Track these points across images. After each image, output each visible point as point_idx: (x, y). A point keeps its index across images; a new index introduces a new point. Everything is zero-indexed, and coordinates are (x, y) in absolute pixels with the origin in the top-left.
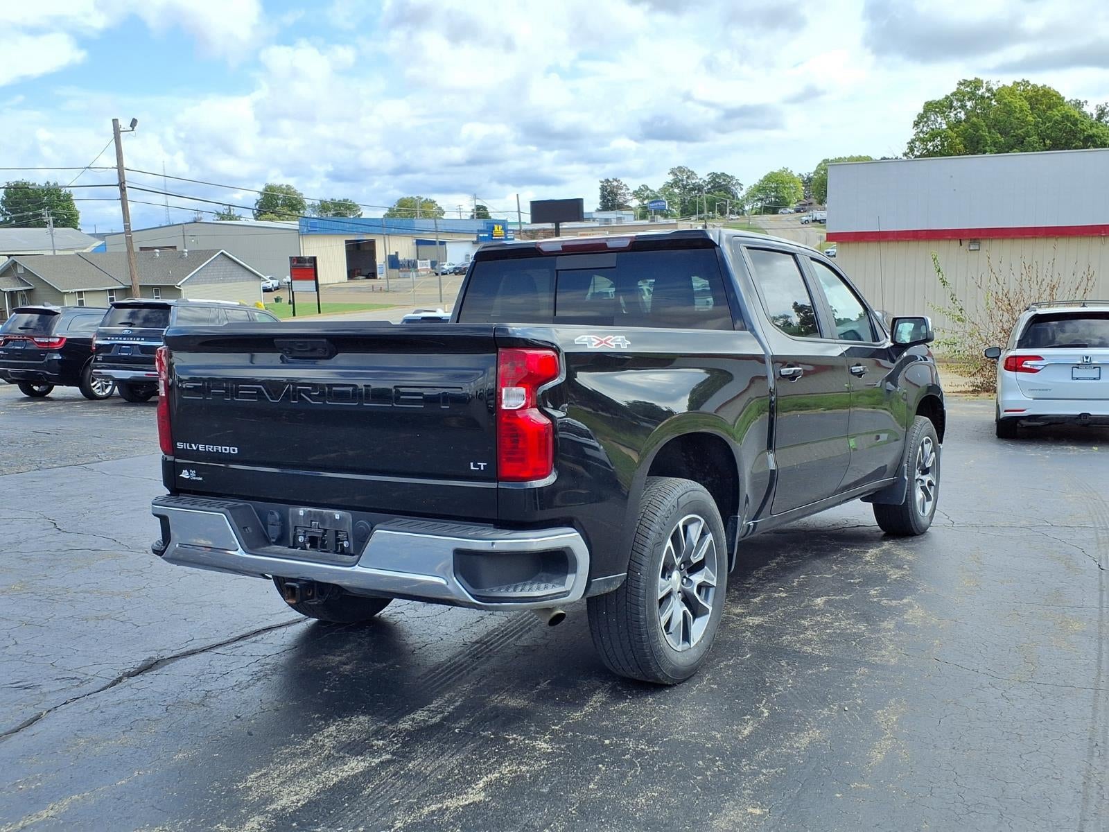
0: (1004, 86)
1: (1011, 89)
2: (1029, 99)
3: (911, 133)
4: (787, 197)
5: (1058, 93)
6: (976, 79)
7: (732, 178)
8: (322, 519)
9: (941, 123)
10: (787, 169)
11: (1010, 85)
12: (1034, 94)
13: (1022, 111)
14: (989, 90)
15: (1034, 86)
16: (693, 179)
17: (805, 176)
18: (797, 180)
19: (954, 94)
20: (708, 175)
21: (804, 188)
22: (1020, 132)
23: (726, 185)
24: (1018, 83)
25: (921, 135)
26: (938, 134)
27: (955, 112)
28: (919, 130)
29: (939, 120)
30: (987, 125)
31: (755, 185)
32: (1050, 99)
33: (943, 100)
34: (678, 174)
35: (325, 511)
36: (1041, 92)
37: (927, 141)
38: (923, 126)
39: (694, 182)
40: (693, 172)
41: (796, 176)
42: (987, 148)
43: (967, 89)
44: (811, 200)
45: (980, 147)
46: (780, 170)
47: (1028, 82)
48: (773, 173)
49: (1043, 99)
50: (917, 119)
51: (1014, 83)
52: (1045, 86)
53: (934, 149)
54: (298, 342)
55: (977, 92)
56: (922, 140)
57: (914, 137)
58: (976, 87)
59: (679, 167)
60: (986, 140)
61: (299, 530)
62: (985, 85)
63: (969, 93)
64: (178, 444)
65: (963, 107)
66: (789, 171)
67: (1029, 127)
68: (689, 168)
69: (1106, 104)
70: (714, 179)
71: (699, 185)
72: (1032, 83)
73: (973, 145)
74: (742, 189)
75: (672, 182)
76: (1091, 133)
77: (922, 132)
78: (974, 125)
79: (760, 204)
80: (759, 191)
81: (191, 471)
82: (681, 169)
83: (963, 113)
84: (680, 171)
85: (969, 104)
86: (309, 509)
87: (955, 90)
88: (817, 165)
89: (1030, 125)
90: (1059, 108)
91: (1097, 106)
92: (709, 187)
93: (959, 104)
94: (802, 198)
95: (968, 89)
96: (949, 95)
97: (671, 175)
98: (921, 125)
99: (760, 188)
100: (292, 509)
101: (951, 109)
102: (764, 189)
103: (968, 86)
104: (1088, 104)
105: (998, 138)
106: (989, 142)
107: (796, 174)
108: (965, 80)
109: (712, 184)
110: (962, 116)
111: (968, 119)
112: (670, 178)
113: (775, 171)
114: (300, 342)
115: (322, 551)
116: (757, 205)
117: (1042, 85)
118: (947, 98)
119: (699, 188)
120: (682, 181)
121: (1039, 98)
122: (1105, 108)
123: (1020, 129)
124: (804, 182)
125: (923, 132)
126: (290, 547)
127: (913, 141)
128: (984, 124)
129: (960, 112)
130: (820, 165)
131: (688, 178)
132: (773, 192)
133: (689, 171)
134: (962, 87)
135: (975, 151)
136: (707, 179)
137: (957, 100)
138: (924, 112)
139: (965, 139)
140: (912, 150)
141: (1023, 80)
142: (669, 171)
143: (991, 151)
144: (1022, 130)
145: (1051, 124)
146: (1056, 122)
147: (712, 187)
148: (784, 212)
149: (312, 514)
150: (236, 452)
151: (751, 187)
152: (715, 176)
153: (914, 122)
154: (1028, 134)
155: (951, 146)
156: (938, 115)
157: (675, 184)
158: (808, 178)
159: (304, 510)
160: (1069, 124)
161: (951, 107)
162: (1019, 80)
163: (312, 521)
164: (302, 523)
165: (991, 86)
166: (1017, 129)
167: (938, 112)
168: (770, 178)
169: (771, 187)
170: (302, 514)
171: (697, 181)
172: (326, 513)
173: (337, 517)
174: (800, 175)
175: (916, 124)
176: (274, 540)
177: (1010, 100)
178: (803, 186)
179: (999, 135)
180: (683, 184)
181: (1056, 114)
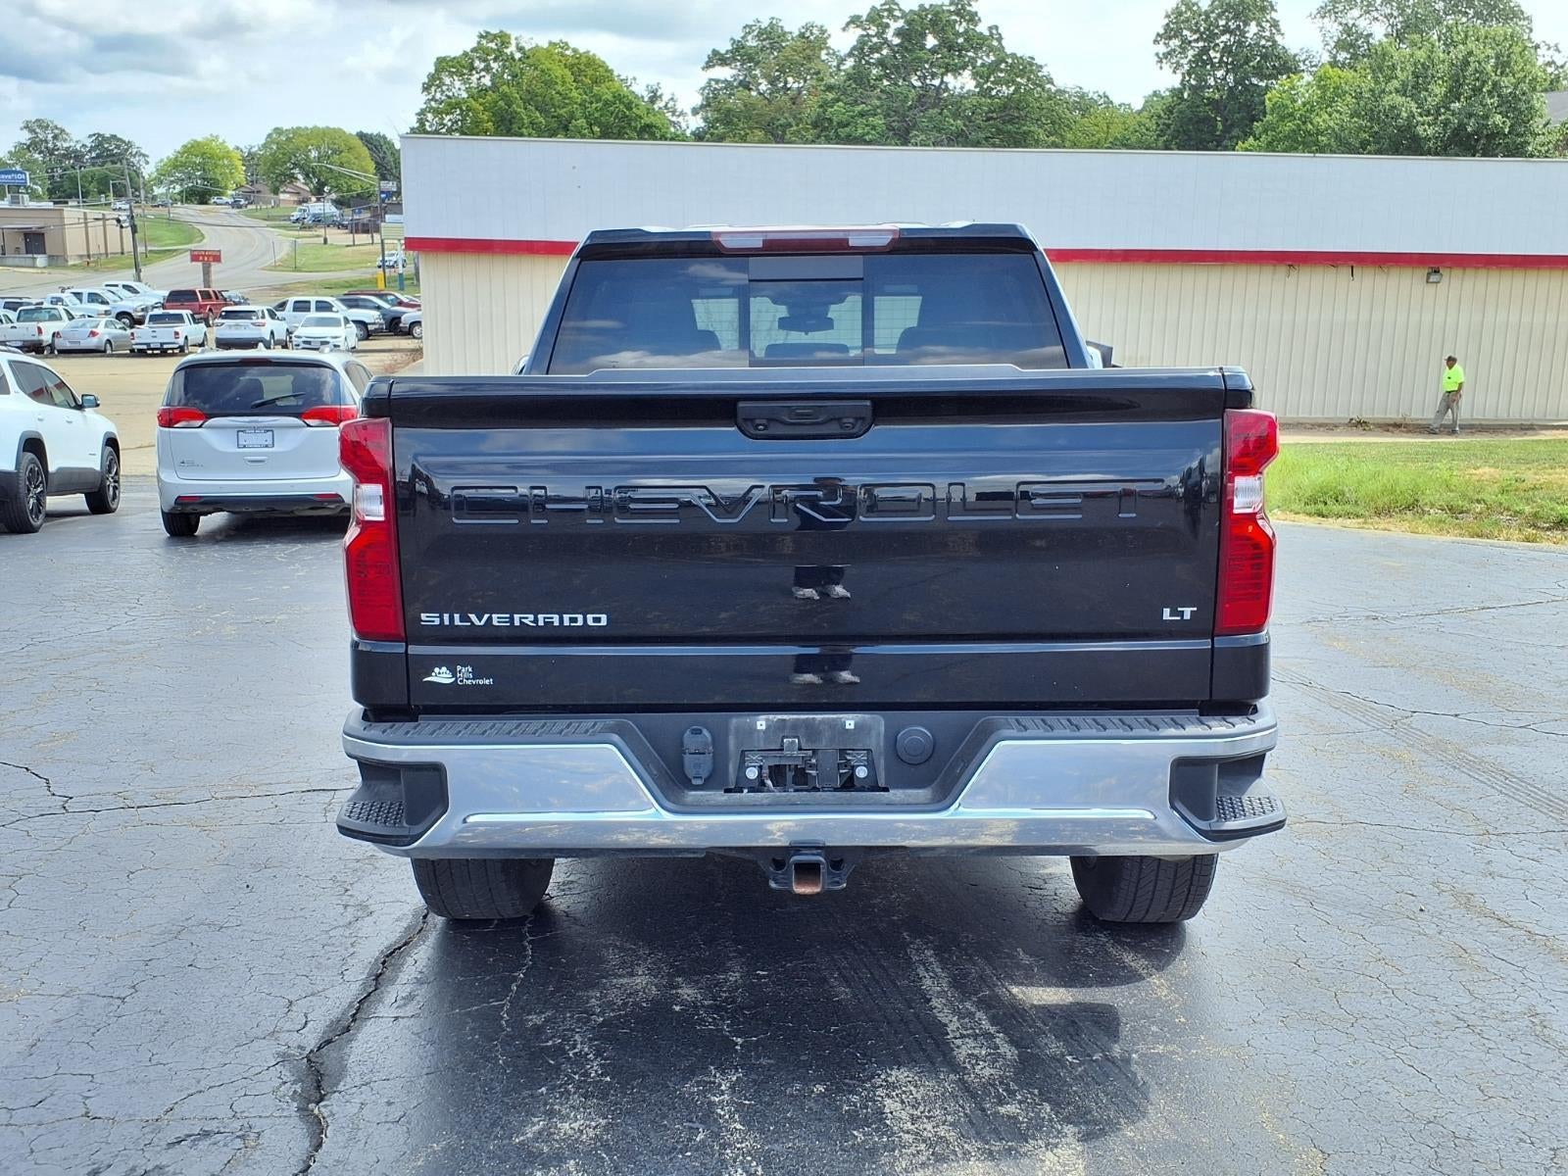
0: (537, 46)
1: (547, 50)
2: (571, 67)
3: (420, 101)
4: (220, 179)
5: (604, 63)
6: (501, 32)
7: (129, 144)
8: (812, 731)
9: (458, 88)
10: (217, 137)
11: (546, 45)
12: (576, 61)
13: (564, 83)
14: (520, 49)
15: (575, 51)
16: (65, 140)
17: (244, 150)
18: (233, 154)
19: (474, 50)
20: (90, 136)
21: (244, 168)
22: (562, 111)
23: (120, 154)
24: (555, 44)
25: (433, 103)
26: (458, 105)
27: (477, 76)
28: (430, 97)
29: (457, 84)
30: (521, 99)
31: (168, 158)
32: (595, 70)
33: (460, 57)
34: (38, 130)
35: (819, 717)
36: (584, 60)
37: (441, 113)
38: (435, 91)
39: (65, 145)
40: (62, 131)
41: (231, 149)
42: (524, 130)
43: (490, 45)
44: (258, 187)
45: (515, 127)
46: (208, 139)
47: (566, 44)
48: (195, 141)
49: (586, 69)
50: (427, 81)
51: (550, 43)
52: (588, 52)
53: (452, 125)
54: (799, 408)
55: (505, 50)
56: (436, 112)
57: (424, 106)
58: (503, 43)
59: (37, 120)
60: (523, 119)
61: (751, 756)
62: (513, 42)
63: (494, 50)
64: (423, 616)
65: (487, 69)
66: (220, 141)
67: (575, 106)
68: (55, 123)
69: (658, 84)
70: (100, 144)
71: (76, 151)
72: (572, 45)
73: (506, 125)
74: (147, 163)
75: (28, 143)
76: (648, 122)
77: (434, 99)
78: (504, 97)
79: (178, 188)
80: (175, 167)
81: (459, 668)
82: (42, 124)
83: (488, 77)
84: (40, 126)
85: (495, 66)
86: (779, 717)
87: (475, 45)
88: (265, 136)
89: (576, 103)
90: (607, 84)
91: (647, 87)
92: (94, 155)
93: (482, 65)
94: (244, 183)
95: (493, 45)
96: (468, 50)
97: (26, 132)
98: (433, 89)
99: (176, 164)
100: (736, 720)
101: (471, 70)
102: (183, 165)
103: (492, 41)
104: (637, 81)
105: (537, 117)
106: (525, 121)
107: (231, 147)
108: (487, 33)
109: (98, 151)
110: (487, 81)
111: (495, 87)
112: (25, 137)
113: (199, 139)
114: (805, 408)
115: (796, 791)
116: (174, 188)
117: (585, 50)
118: (465, 54)
119: (77, 156)
120: (46, 142)
121: (582, 67)
122: (657, 90)
123: (563, 107)
124: (244, 159)
125: (436, 101)
126: (728, 791)
127: (422, 112)
128: (518, 96)
129: (484, 76)
130: (269, 136)
131: (55, 137)
132: (198, 170)
133: (57, 128)
134: (484, 42)
135: (509, 132)
136: (89, 143)
137: (479, 58)
138: (436, 71)
139: (494, 115)
140: (422, 122)
141: (561, 41)
142: (22, 125)
143: (530, 135)
144: (565, 110)
145: (600, 105)
146: (607, 103)
147: (98, 156)
148: (218, 201)
149: (788, 724)
150: (604, 622)
151: (162, 161)
152: (100, 140)
153: (424, 84)
154: (572, 116)
155: (477, 123)
156: (455, 77)
157: (34, 145)
158: (249, 153)
159: (767, 720)
160: (621, 107)
161: (472, 68)
162: (556, 40)
163: (784, 737)
164: (762, 742)
165: (523, 44)
166: (559, 107)
167: (453, 72)
168: (193, 149)
169: (195, 163)
170: (764, 727)
171: (72, 144)
172: (823, 720)
173: (850, 724)
174: (238, 148)
175: (426, 88)
176: (699, 782)
177: (549, 66)
178: (243, 165)
179: (538, 114)
180: (47, 148)
181: (604, 91)
